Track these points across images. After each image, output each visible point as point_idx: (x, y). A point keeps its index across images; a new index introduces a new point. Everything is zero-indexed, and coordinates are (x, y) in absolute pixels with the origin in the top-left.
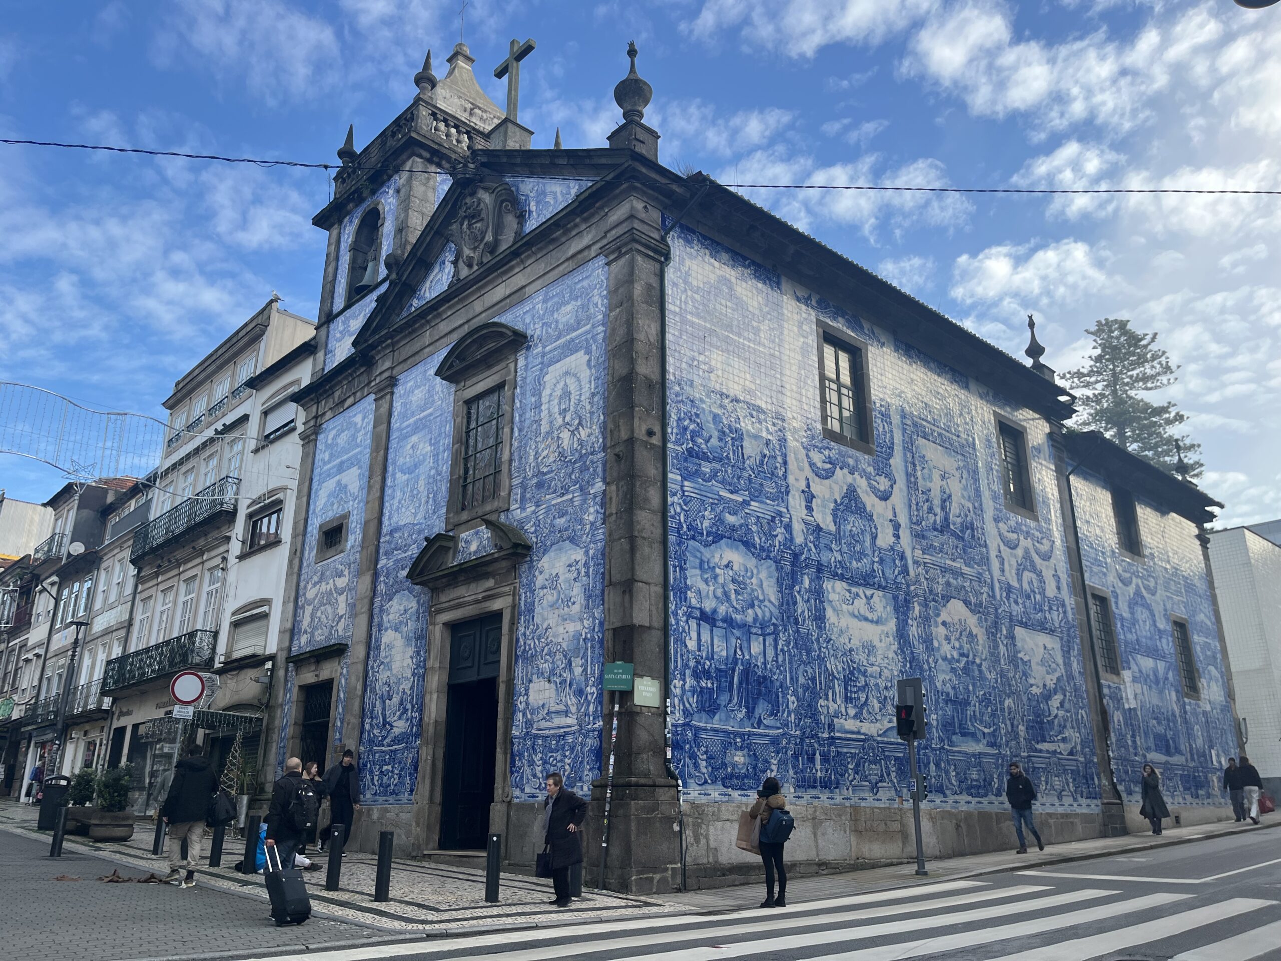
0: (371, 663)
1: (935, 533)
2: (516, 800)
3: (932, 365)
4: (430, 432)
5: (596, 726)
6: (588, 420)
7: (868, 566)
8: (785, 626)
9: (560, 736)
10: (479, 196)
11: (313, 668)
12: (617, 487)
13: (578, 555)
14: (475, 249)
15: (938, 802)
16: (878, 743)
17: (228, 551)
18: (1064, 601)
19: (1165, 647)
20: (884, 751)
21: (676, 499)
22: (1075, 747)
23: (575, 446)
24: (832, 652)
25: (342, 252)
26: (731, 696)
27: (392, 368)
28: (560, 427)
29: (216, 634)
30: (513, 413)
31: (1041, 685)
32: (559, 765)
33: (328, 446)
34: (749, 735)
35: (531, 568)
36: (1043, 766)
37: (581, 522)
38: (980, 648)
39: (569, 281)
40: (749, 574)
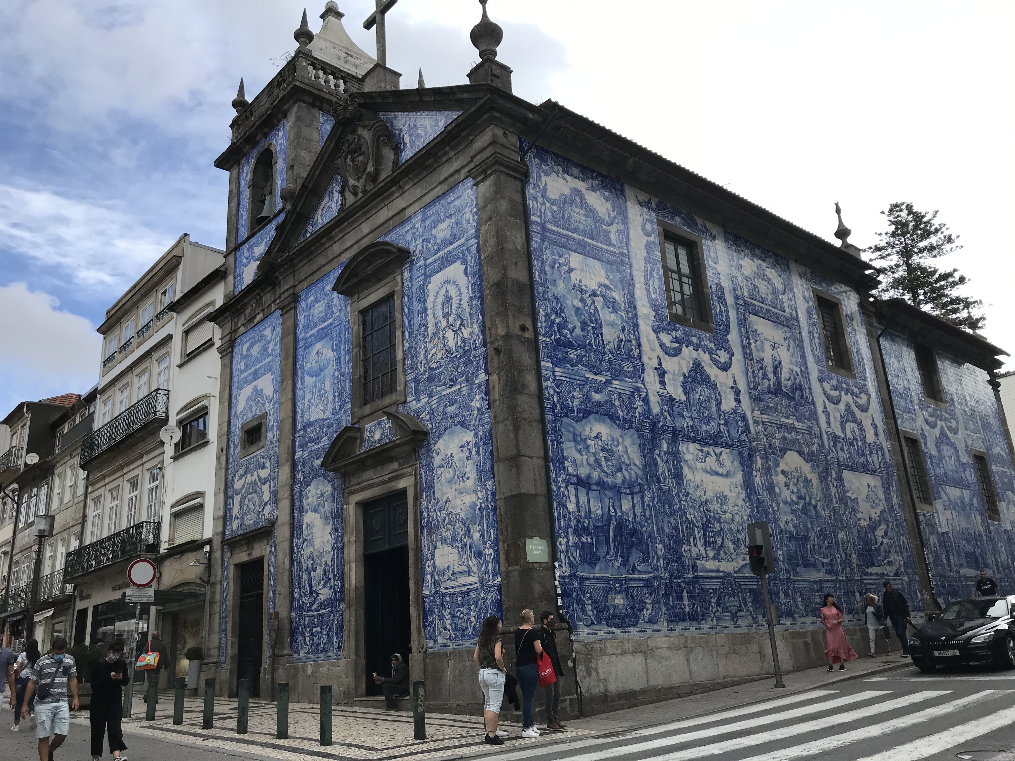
0: (295, 540)
1: (770, 396)
2: (430, 650)
3: (758, 252)
4: (332, 338)
5: (496, 582)
6: (469, 321)
7: (716, 428)
8: (649, 485)
9: (464, 593)
10: (359, 132)
11: (245, 548)
12: (499, 377)
13: (469, 437)
14: (359, 179)
15: (788, 624)
16: (735, 579)
17: (163, 453)
18: (882, 446)
19: (969, 478)
20: (740, 585)
21: (549, 383)
22: (899, 568)
23: (459, 343)
24: (690, 504)
25: (242, 189)
26: (608, 549)
27: (294, 287)
28: (445, 328)
29: (159, 524)
30: (402, 318)
31: (868, 518)
32: (466, 617)
33: (243, 357)
34: (626, 581)
35: (429, 450)
36: (874, 587)
37: (469, 408)
38: (815, 491)
39: (443, 202)
40: (615, 443)
